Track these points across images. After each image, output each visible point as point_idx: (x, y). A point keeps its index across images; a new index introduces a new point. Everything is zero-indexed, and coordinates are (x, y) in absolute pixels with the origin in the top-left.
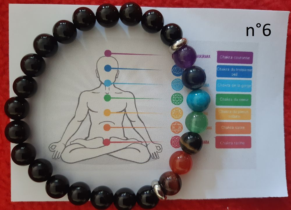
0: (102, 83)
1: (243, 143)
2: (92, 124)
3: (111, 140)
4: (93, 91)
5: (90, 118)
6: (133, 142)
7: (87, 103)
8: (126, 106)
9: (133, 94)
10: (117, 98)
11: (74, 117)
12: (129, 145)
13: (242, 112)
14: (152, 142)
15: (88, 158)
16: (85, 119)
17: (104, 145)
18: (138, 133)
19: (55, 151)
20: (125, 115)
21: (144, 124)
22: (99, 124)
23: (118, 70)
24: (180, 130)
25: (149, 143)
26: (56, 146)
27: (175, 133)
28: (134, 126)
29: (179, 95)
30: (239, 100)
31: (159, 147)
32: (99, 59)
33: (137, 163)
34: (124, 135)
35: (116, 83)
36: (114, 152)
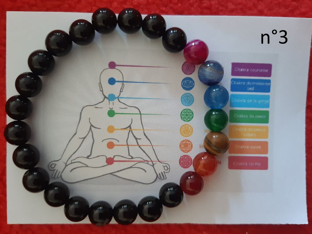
0: (105, 97)
1: (259, 164)
2: (95, 141)
3: (115, 159)
4: (95, 106)
5: (93, 135)
6: (138, 161)
7: (90, 118)
8: (132, 122)
9: (139, 109)
10: (122, 114)
11: (75, 134)
12: (134, 165)
13: (258, 130)
14: (159, 161)
15: (91, 178)
16: (87, 136)
17: (107, 164)
18: (144, 152)
19: (54, 170)
20: (131, 132)
21: (150, 142)
22: (102, 141)
23: (123, 84)
24: (189, 149)
25: (156, 162)
26: (56, 165)
27: (185, 152)
28: (140, 144)
29: (189, 111)
30: (255, 117)
31: (167, 167)
32: (103, 72)
33: (142, 183)
34: (129, 154)
35: (121, 98)
36: (118, 171)
